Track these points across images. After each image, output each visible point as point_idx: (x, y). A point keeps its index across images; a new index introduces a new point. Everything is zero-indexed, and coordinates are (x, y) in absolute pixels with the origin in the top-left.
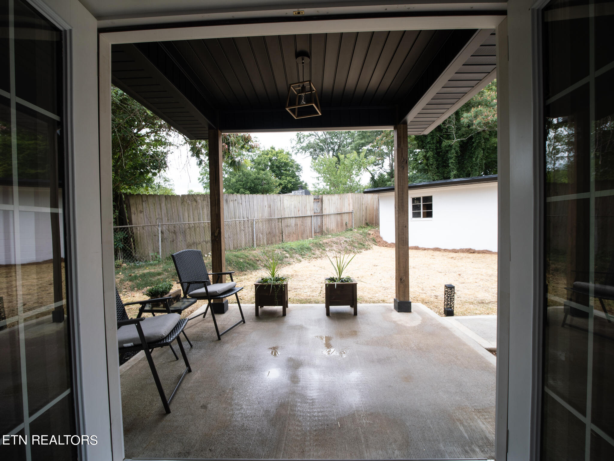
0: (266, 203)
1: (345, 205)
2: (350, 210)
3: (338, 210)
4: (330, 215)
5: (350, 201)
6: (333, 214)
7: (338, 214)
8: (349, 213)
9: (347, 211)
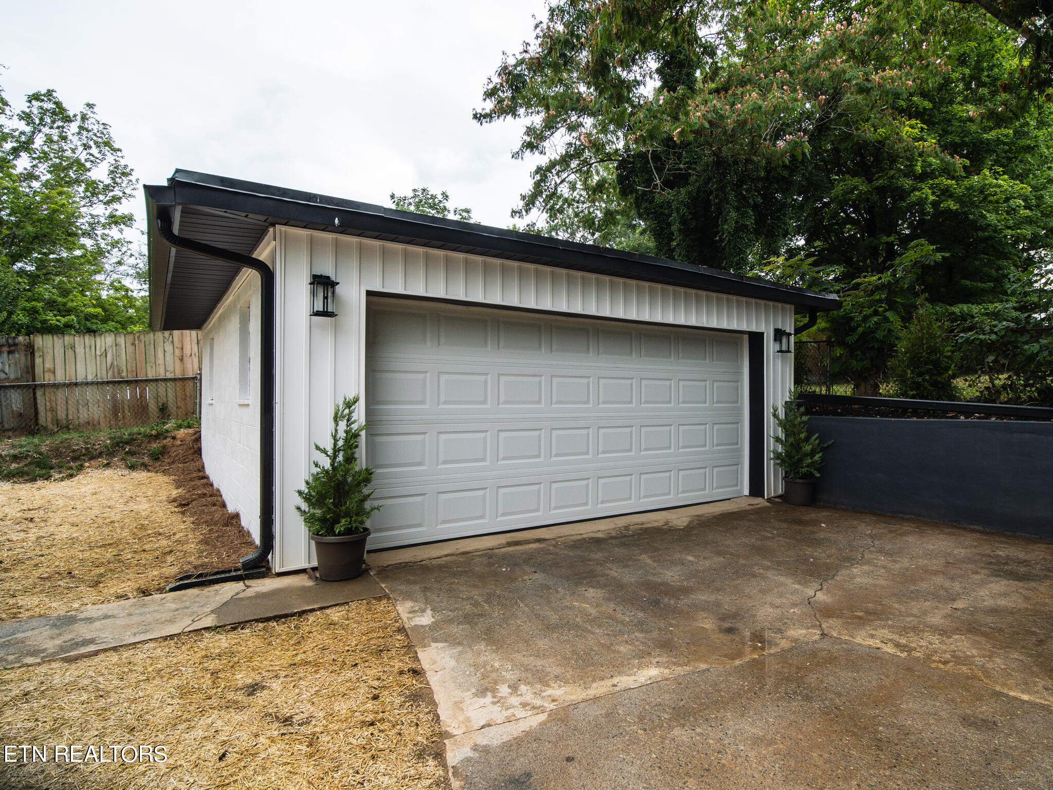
1: (160, 361)
2: (184, 370)
3: (119, 373)
4: (76, 384)
5: (187, 351)
6: (92, 383)
7: (119, 382)
8: (180, 379)
9: (169, 376)
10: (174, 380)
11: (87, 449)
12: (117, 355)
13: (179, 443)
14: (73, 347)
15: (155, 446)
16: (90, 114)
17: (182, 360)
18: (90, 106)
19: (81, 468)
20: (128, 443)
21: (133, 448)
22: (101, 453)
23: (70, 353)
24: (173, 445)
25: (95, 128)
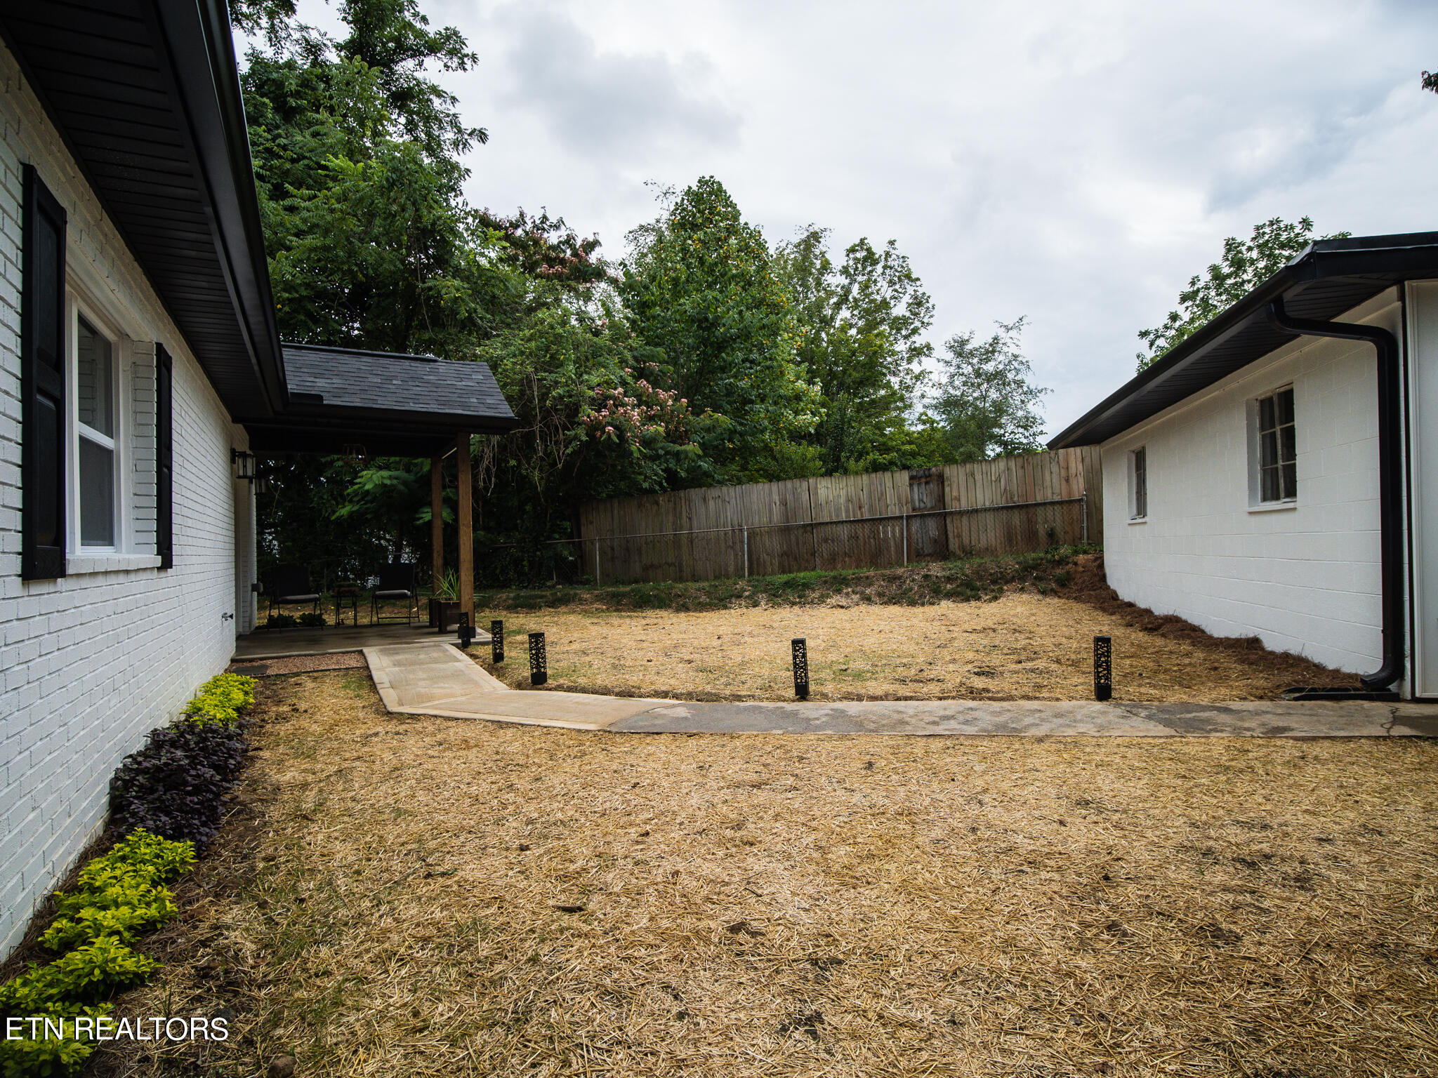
0: (776, 498)
1: (1048, 483)
2: (1070, 494)
3: (1011, 498)
4: (976, 511)
5: (1073, 470)
6: (989, 509)
7: (1012, 508)
8: (1067, 502)
9: (1057, 498)
10: (1061, 503)
11: (1001, 573)
12: (1009, 481)
13: (1081, 569)
14: (973, 474)
15: (1059, 571)
16: (892, 251)
17: (1067, 480)
18: (892, 243)
19: (1001, 591)
20: (1035, 567)
21: (1040, 574)
22: (1013, 577)
23: (971, 480)
24: (1076, 572)
25: (896, 263)
